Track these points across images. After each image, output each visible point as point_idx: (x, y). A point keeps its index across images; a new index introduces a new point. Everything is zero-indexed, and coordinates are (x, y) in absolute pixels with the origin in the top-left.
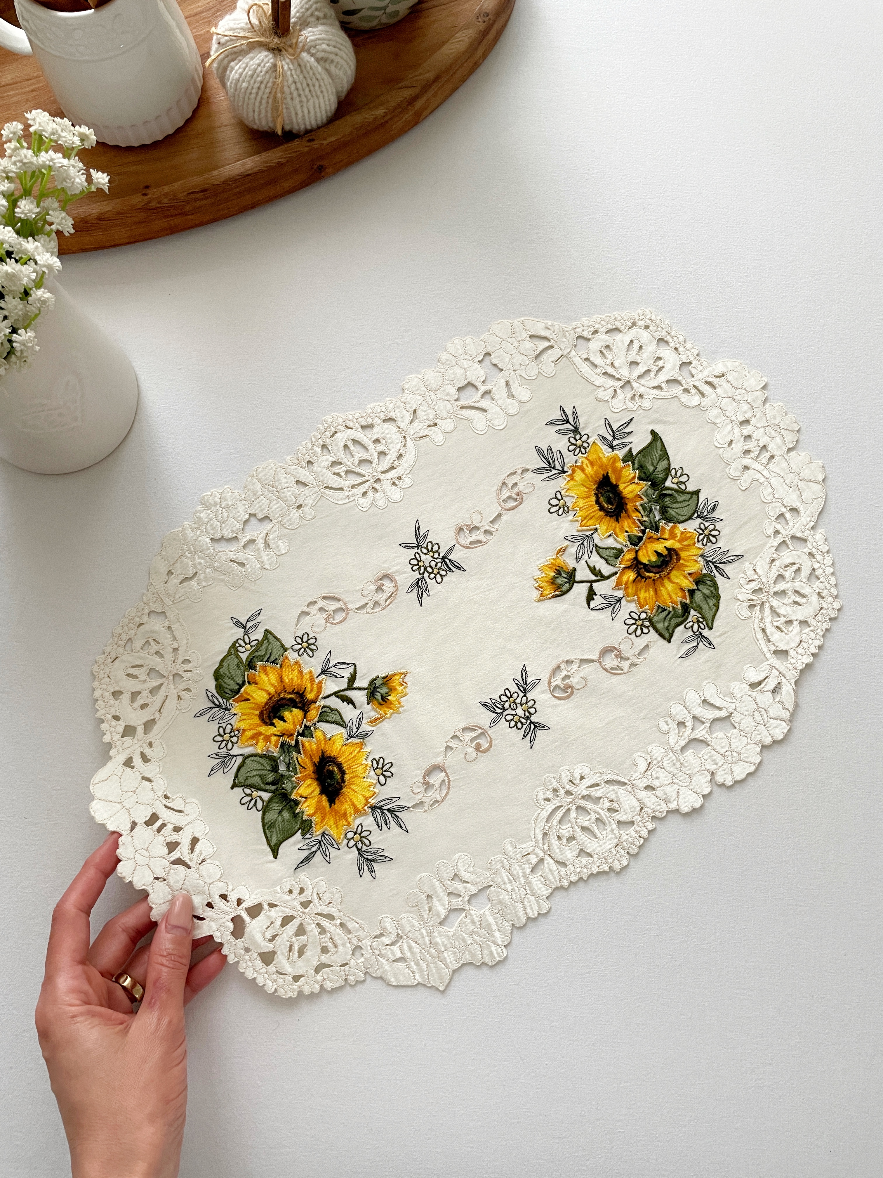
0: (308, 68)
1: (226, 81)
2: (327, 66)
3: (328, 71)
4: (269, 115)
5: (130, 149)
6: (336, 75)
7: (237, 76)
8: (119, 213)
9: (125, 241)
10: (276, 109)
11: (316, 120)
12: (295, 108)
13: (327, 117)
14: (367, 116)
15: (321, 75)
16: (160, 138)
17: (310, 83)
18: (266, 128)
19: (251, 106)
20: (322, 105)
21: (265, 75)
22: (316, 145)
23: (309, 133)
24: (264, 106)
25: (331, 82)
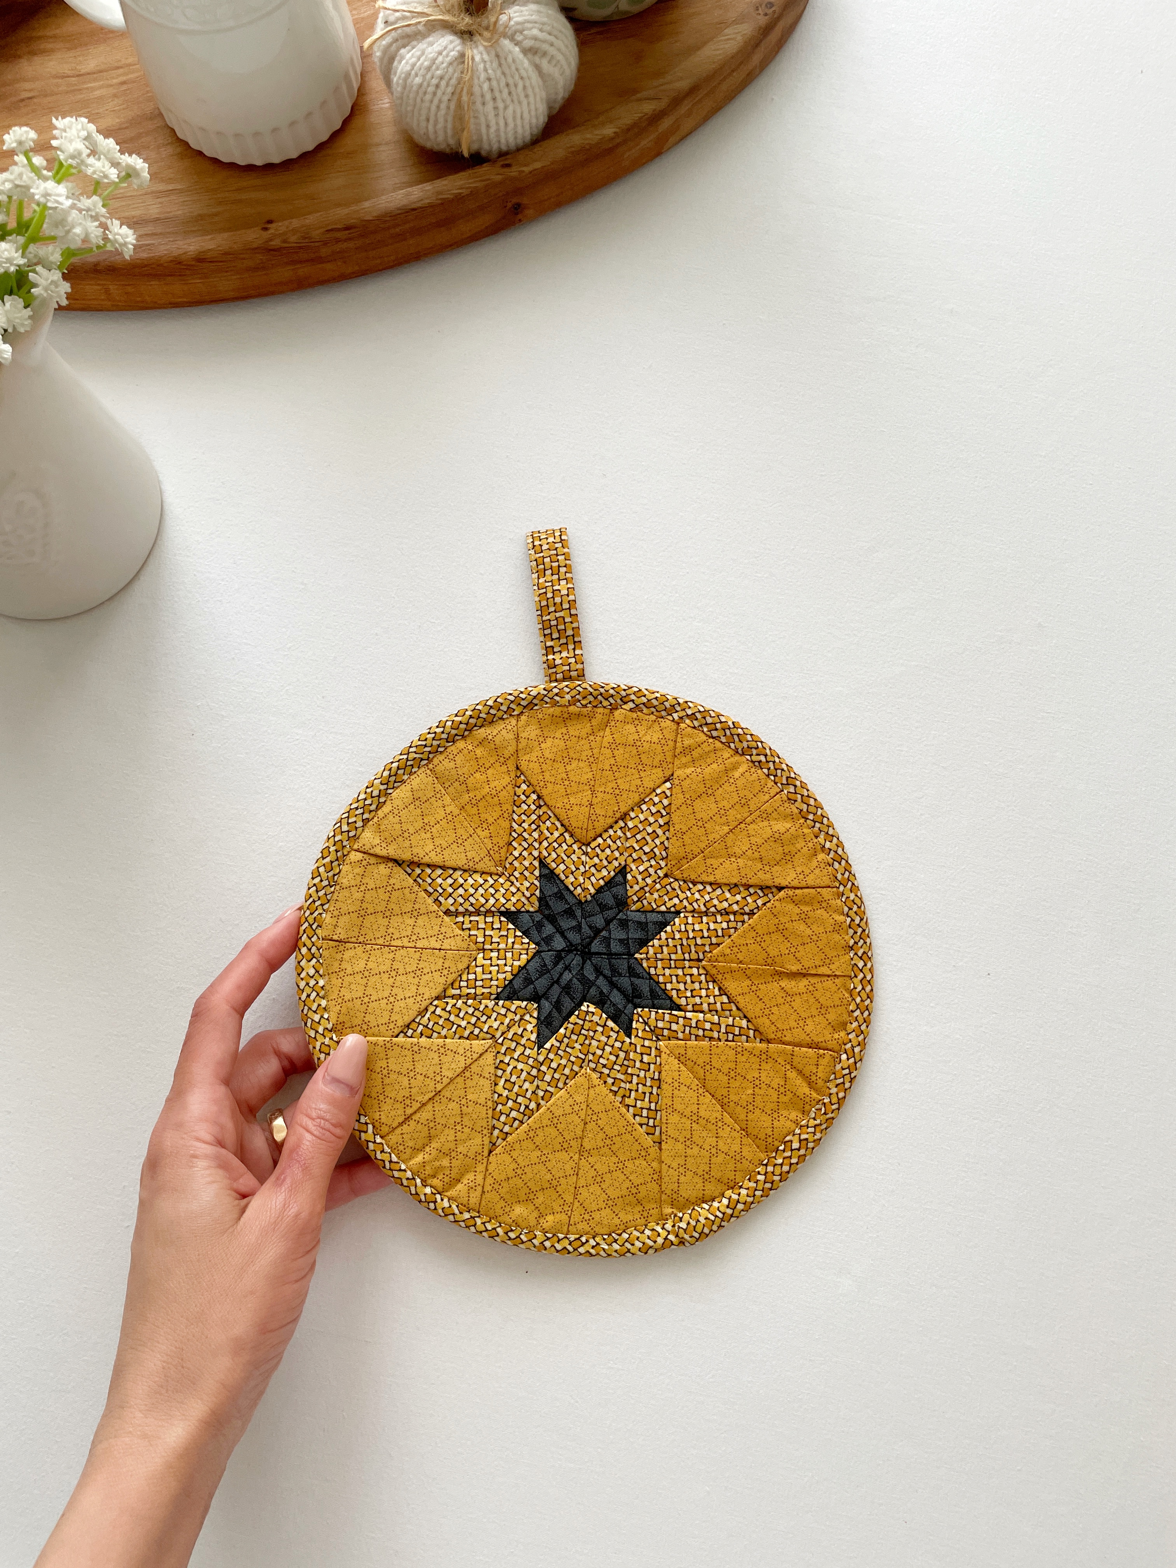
0: (510, 60)
1: (392, 76)
2: (537, 60)
3: (538, 67)
4: (449, 126)
5: (250, 168)
6: (550, 75)
7: (408, 68)
8: (226, 254)
9: (232, 294)
10: (459, 118)
11: (516, 138)
12: (486, 117)
13: (531, 134)
14: (588, 136)
15: (527, 71)
16: (294, 155)
17: (511, 81)
18: (443, 146)
19: (424, 112)
20: (526, 115)
21: (448, 67)
22: (513, 172)
23: (504, 157)
24: (443, 112)
25: (541, 83)
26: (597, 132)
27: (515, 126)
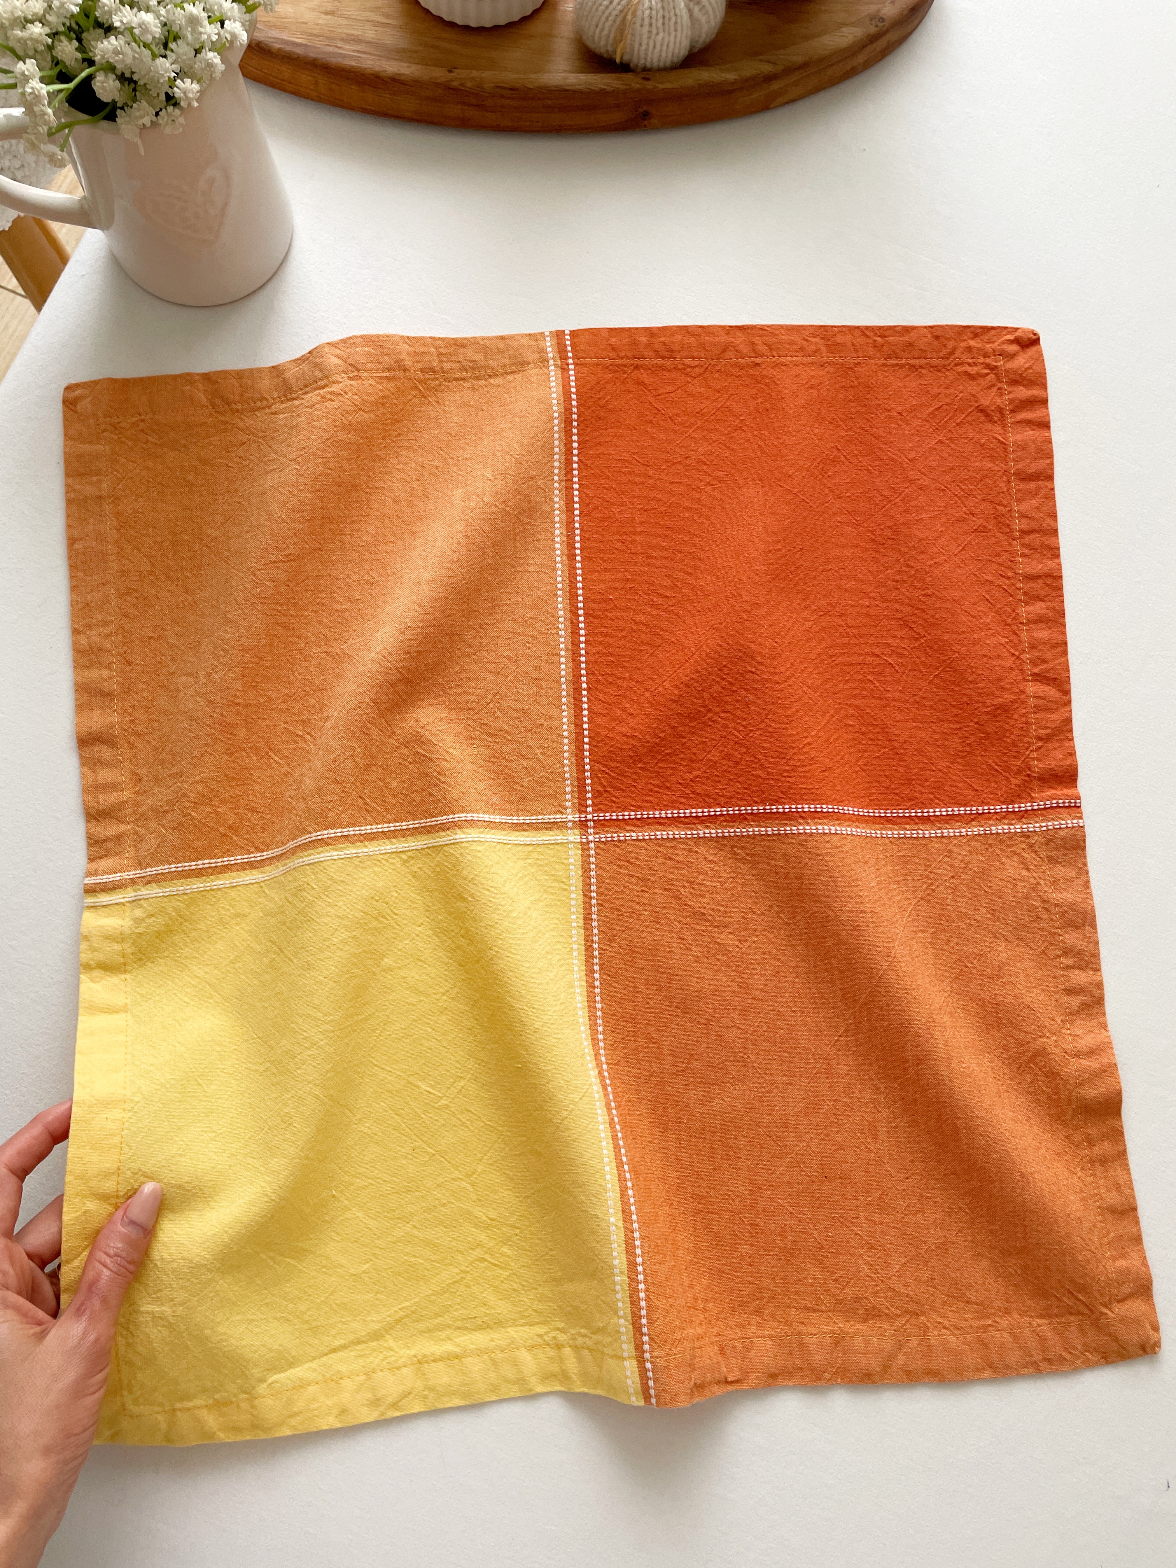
2: (691, 5)
3: (690, 11)
4: (612, 36)
5: (452, 25)
6: (698, 20)
8: (416, 81)
9: (409, 115)
10: (621, 31)
11: (659, 60)
12: (641, 35)
13: (672, 61)
14: (715, 76)
15: (682, 12)
16: (488, 25)
17: (667, 16)
18: (603, 50)
19: (596, 19)
20: (671, 45)
22: (649, 85)
23: (647, 72)
24: (609, 23)
25: (689, 24)
26: (723, 75)
27: (661, 50)
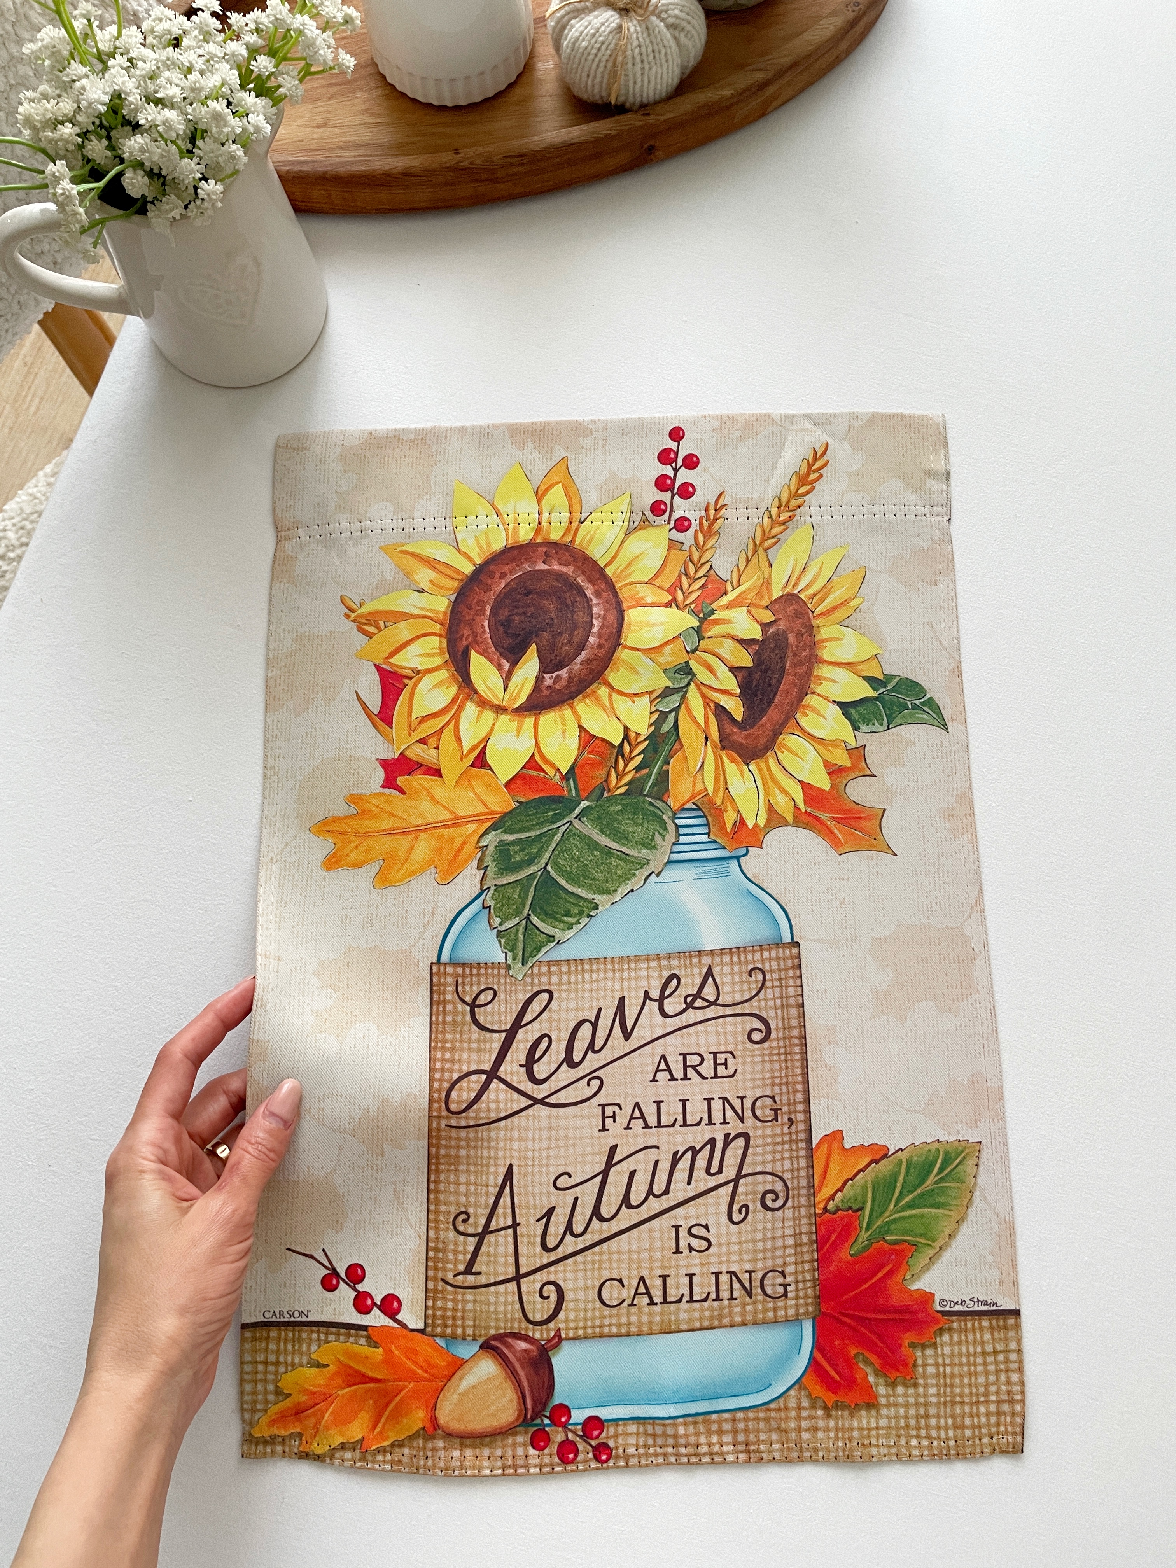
0: (656, 32)
1: (562, 41)
2: (677, 33)
3: (676, 39)
4: (605, 81)
6: (685, 46)
7: (577, 34)
8: (426, 170)
9: (424, 205)
10: (614, 74)
11: (655, 93)
12: (634, 74)
13: (667, 93)
14: (711, 95)
15: (669, 41)
17: (656, 48)
18: (597, 97)
19: (586, 69)
20: (665, 76)
21: (608, 35)
22: (651, 119)
23: (644, 108)
24: (601, 70)
25: (678, 53)
26: (719, 93)
27: (656, 83)
